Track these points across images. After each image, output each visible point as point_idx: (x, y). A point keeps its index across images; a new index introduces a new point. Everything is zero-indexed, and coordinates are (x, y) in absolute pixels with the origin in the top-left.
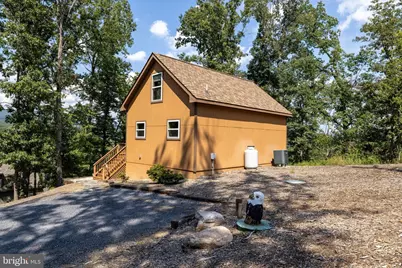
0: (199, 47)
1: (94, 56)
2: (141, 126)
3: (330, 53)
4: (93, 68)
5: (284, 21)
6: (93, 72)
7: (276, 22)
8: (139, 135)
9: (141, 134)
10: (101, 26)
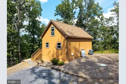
0: (61, 16)
1: (29, 19)
2: (47, 44)
3: (100, 18)
4: (29, 23)
5: (87, 8)
6: (29, 24)
7: (85, 9)
8: (47, 47)
9: (47, 46)
10: (31, 9)
